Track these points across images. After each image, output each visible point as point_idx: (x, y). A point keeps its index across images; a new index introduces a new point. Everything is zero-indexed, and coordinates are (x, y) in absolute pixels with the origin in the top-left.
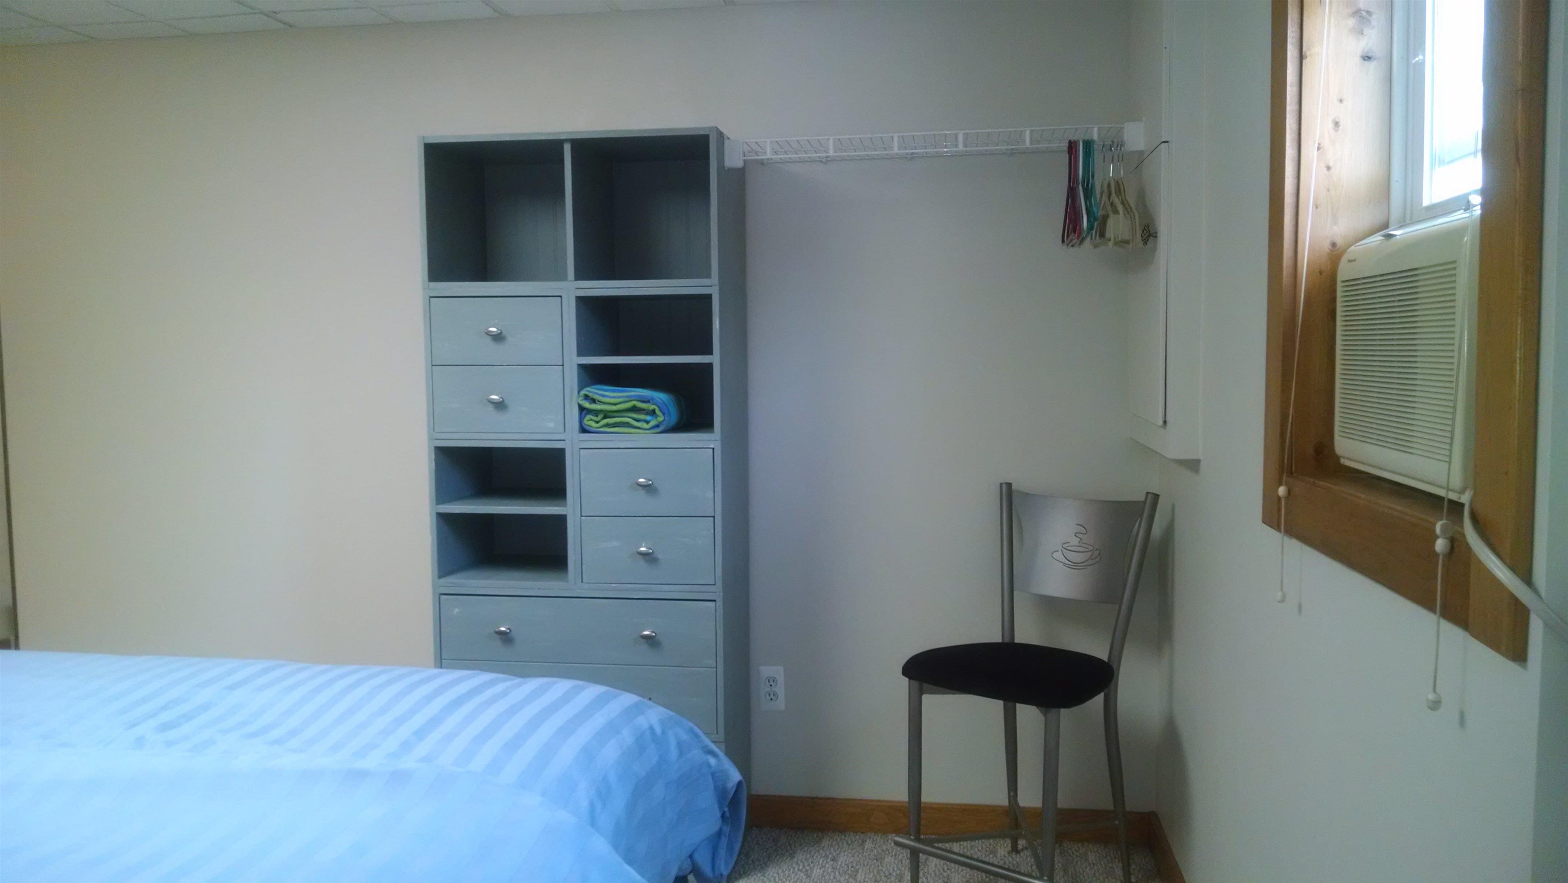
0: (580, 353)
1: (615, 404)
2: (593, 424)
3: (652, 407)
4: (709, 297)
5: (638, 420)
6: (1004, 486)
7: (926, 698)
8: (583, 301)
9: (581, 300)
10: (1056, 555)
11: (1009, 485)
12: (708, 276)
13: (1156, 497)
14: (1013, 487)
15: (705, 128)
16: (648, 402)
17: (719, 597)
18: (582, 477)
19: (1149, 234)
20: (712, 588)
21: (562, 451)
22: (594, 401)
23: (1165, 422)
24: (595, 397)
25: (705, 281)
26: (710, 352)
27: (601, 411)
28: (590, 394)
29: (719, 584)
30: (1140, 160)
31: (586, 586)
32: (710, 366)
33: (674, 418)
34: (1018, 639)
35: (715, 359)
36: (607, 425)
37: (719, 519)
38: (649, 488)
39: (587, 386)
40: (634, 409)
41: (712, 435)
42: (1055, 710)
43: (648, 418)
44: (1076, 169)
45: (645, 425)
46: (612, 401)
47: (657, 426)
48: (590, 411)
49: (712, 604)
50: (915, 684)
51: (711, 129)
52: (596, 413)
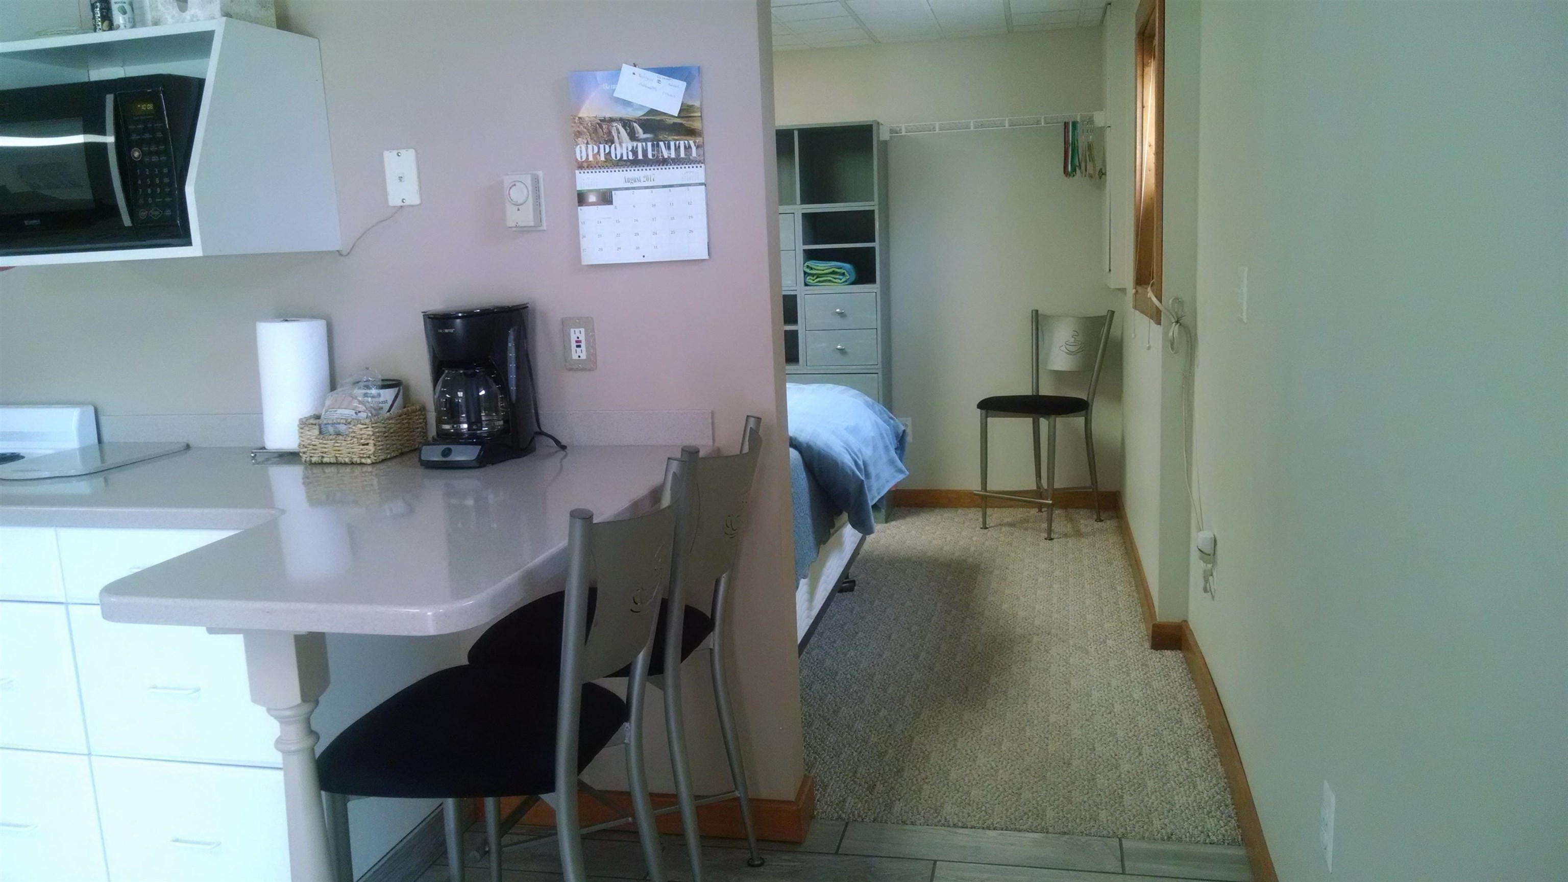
0: (804, 244)
1: (823, 270)
2: (811, 281)
3: (843, 271)
4: (873, 211)
5: (835, 279)
6: (1034, 312)
7: (989, 419)
8: (805, 216)
9: (804, 215)
10: (1062, 348)
11: (1037, 311)
12: (873, 200)
13: (1113, 312)
14: (1039, 312)
15: (870, 121)
16: (841, 268)
17: (880, 371)
18: (806, 310)
19: (1102, 174)
20: (876, 367)
21: (795, 296)
22: (811, 269)
23: (1110, 270)
24: (813, 267)
25: (871, 203)
26: (874, 241)
27: (816, 274)
28: (810, 265)
29: (880, 365)
30: (1102, 130)
31: (809, 368)
32: (873, 249)
33: (853, 277)
34: (1041, 393)
35: (876, 245)
36: (819, 282)
37: (879, 332)
38: (842, 315)
39: (808, 261)
40: (834, 273)
41: (874, 285)
42: (1053, 416)
43: (841, 277)
44: (1068, 136)
45: (839, 281)
46: (822, 268)
47: (846, 281)
48: (810, 274)
49: (876, 375)
50: (984, 412)
51: (873, 121)
52: (813, 275)
